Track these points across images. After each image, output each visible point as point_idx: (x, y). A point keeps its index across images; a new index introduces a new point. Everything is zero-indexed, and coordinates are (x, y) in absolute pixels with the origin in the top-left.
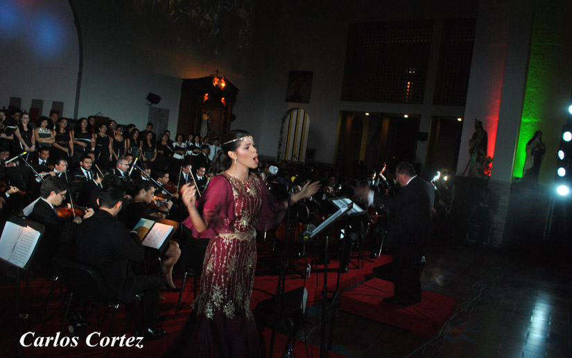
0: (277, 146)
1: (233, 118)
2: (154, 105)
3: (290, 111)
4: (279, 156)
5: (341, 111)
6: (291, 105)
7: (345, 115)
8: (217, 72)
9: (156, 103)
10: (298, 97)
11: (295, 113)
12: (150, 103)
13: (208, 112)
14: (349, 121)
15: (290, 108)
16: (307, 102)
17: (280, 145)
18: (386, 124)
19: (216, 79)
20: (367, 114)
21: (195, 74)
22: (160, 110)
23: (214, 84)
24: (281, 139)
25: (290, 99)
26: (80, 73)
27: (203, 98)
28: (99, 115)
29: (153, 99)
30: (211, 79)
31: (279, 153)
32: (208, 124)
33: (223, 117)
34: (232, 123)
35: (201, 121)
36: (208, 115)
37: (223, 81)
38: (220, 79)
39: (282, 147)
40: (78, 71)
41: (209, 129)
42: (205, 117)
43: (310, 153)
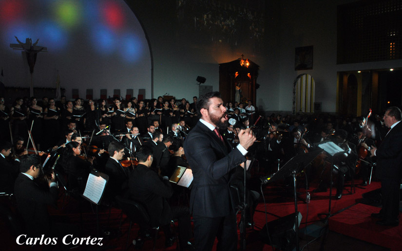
0: (292, 103)
1: (257, 86)
2: (202, 84)
3: (300, 76)
4: (294, 110)
5: (338, 72)
6: (299, 72)
7: (341, 75)
8: (243, 56)
9: (203, 82)
10: (303, 66)
11: (304, 77)
12: (199, 83)
13: (239, 84)
14: (346, 79)
15: (298, 75)
16: (311, 68)
17: (294, 102)
18: (375, 78)
19: (242, 61)
20: (359, 72)
21: (227, 59)
22: (206, 87)
23: (241, 65)
24: (294, 98)
25: (298, 68)
26: (152, 70)
27: (234, 76)
28: (166, 95)
29: (201, 80)
30: (238, 61)
31: (294, 108)
32: (240, 93)
33: (250, 87)
34: (257, 90)
35: (235, 91)
36: (239, 87)
37: (247, 61)
38: (245, 60)
39: (295, 104)
40: (151, 68)
41: (241, 96)
42: (238, 88)
43: (318, 106)
